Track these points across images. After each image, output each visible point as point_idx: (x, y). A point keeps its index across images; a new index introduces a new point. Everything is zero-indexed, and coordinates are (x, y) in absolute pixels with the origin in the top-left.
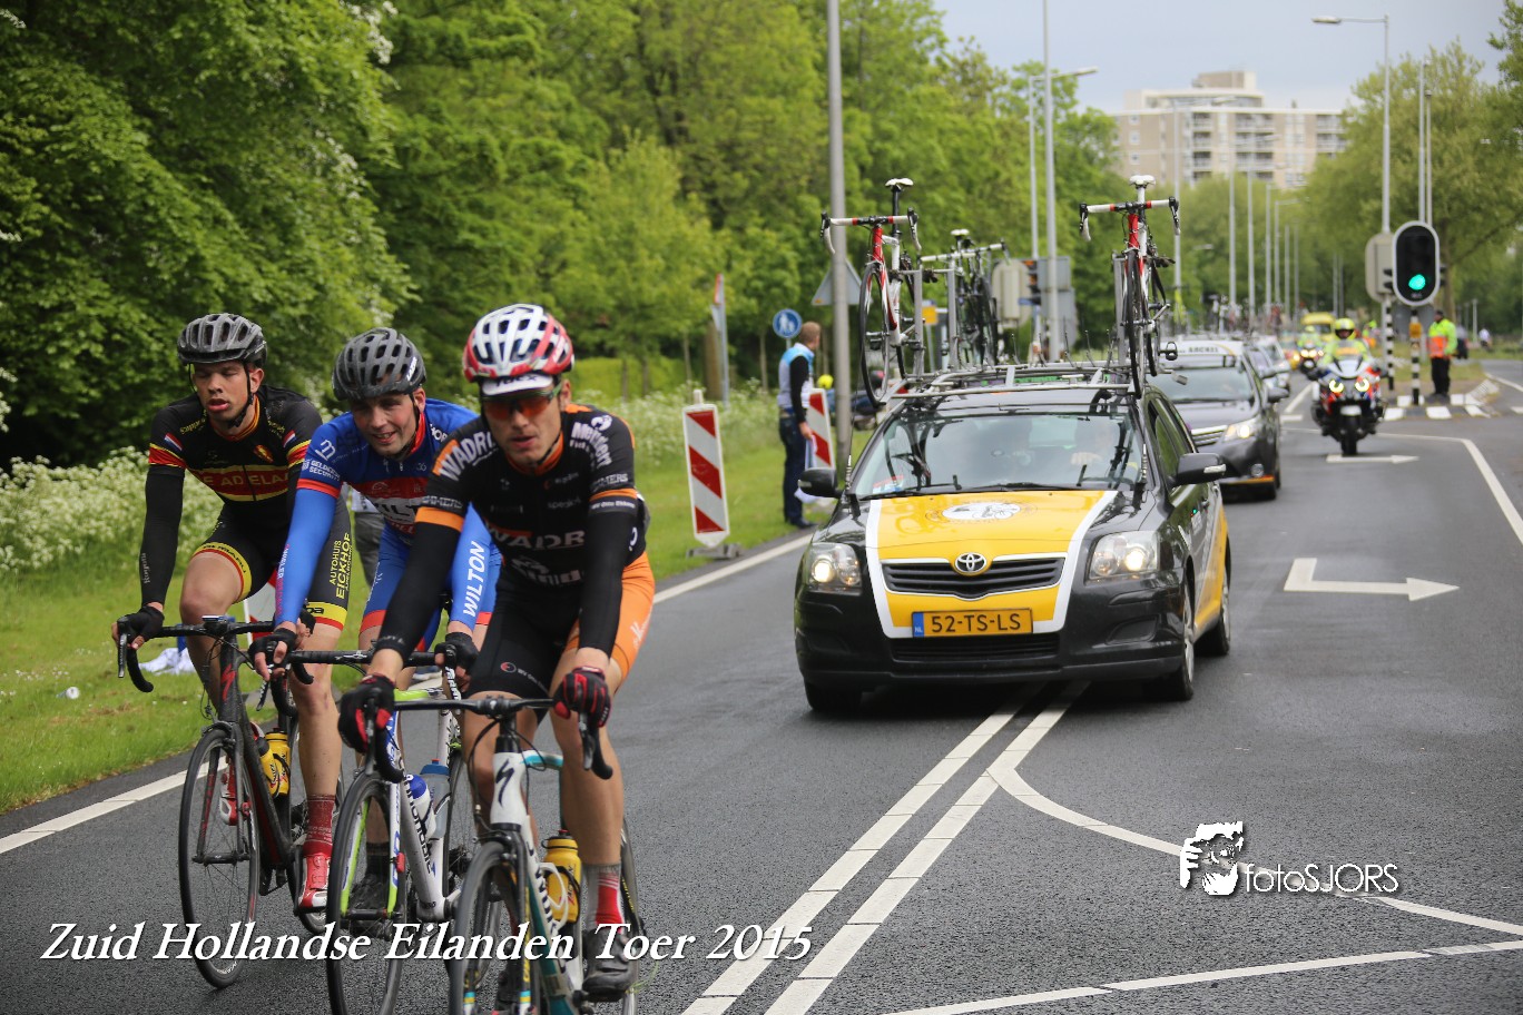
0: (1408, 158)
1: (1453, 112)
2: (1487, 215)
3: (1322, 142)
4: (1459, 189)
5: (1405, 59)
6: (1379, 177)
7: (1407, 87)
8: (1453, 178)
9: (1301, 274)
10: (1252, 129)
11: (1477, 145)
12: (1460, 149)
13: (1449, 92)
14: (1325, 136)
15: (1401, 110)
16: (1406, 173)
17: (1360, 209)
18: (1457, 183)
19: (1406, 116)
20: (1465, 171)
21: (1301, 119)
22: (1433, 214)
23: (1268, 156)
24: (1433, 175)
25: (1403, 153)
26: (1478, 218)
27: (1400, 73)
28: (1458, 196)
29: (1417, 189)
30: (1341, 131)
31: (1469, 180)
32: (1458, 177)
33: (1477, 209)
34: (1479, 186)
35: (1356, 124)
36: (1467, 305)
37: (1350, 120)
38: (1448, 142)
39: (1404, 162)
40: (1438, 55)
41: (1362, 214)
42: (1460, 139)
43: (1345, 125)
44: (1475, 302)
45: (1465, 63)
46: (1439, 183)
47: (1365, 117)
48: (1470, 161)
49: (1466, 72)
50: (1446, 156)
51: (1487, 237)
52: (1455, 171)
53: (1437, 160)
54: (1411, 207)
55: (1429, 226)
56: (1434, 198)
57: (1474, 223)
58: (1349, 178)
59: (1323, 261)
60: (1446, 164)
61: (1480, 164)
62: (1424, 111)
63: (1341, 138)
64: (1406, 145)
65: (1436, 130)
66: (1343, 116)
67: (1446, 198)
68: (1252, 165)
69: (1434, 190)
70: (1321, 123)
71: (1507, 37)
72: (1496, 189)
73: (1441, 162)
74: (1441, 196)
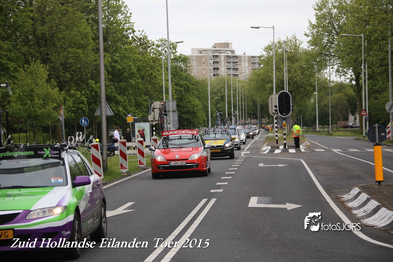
0: (280, 71)
1: (294, 57)
2: (305, 89)
3: (253, 65)
4: (296, 81)
5: (279, 40)
6: (271, 77)
7: (280, 49)
8: (294, 77)
9: (248, 107)
10: (232, 61)
11: (301, 67)
12: (296, 68)
13: (293, 50)
14: (254, 63)
15: (278, 56)
16: (280, 75)
17: (266, 86)
18: (295, 79)
19: (279, 57)
20: (298, 75)
21: (247, 58)
22: (288, 88)
23: (237, 69)
24: (288, 76)
25: (279, 69)
26: (302, 90)
27: (277, 44)
28: (296, 83)
29: (284, 80)
30: (259, 62)
31: (299, 78)
32: (296, 77)
33: (302, 87)
34: (302, 80)
35: (264, 60)
36: (299, 117)
37: (262, 58)
38: (292, 66)
39: (279, 72)
40: (289, 39)
41: (266, 88)
42: (296, 65)
43: (261, 60)
44: (301, 116)
45: (297, 42)
46: (290, 79)
47: (267, 57)
48: (299, 72)
49: (298, 44)
50: (292, 70)
51: (306, 95)
52: (295, 75)
53: (289, 71)
54: (281, 86)
55: (287, 92)
56: (289, 83)
57: (301, 91)
58: (262, 77)
59: (254, 103)
60: (292, 72)
61: (302, 73)
62: (285, 56)
63: (260, 64)
64: (279, 67)
65: (288, 62)
66: (260, 57)
67: (292, 83)
68: (232, 72)
69: (288, 81)
70: (253, 59)
71: (310, 33)
72: (307, 81)
73: (290, 72)
74: (290, 83)
